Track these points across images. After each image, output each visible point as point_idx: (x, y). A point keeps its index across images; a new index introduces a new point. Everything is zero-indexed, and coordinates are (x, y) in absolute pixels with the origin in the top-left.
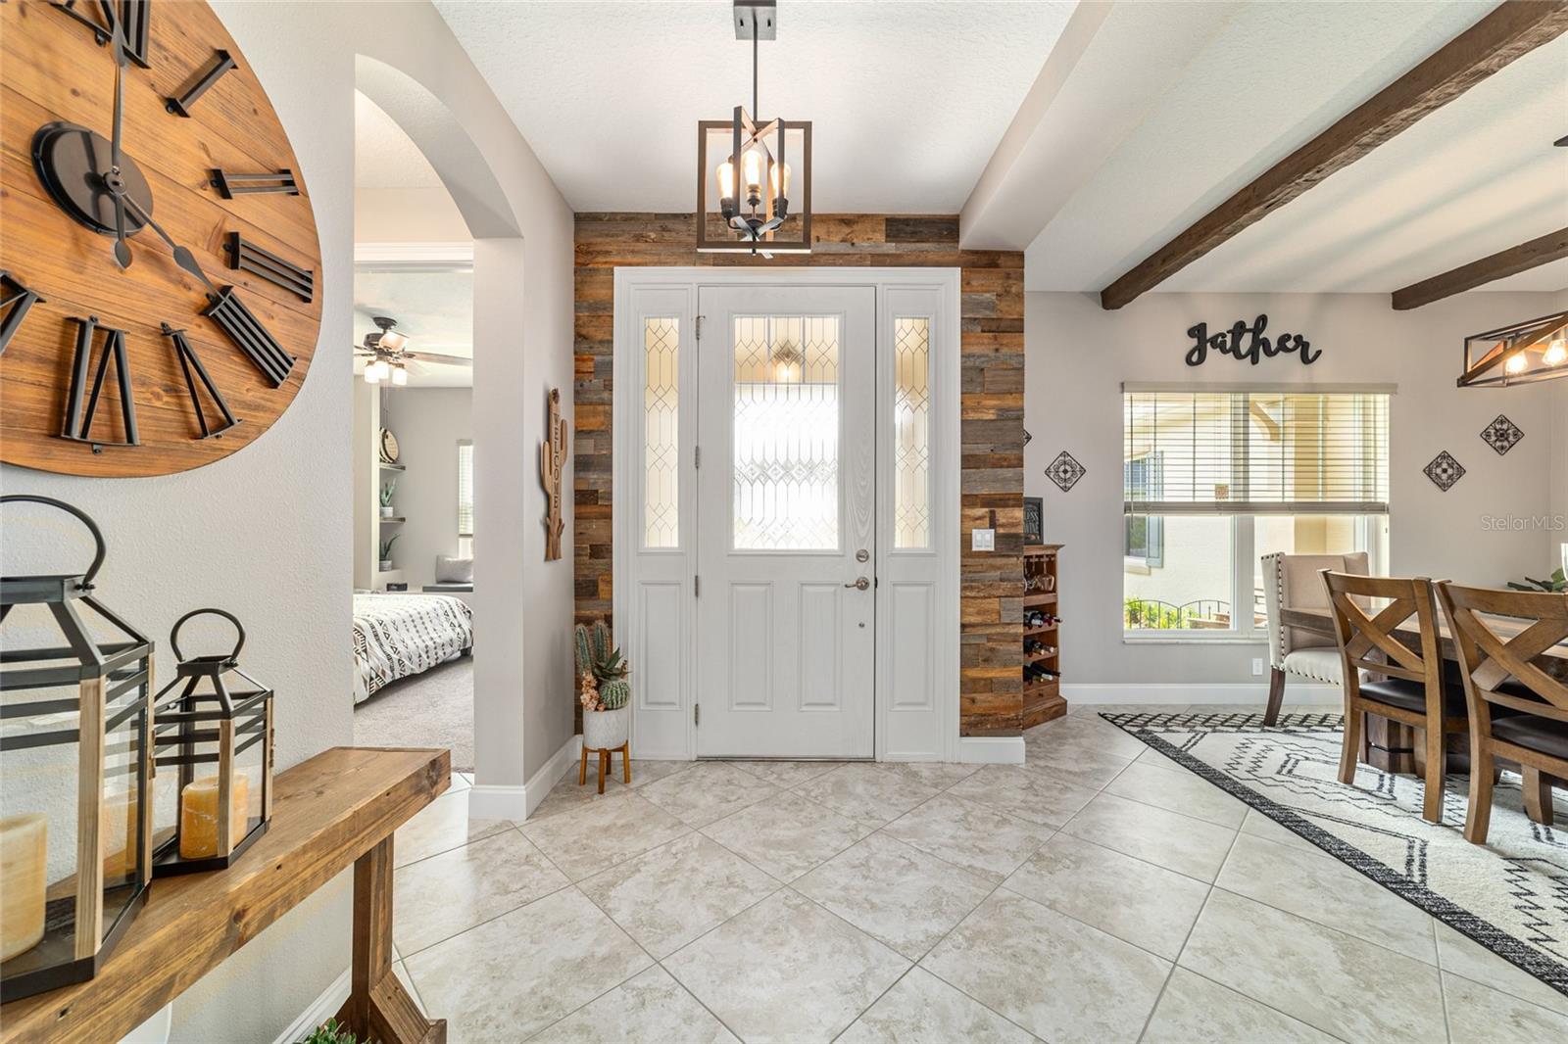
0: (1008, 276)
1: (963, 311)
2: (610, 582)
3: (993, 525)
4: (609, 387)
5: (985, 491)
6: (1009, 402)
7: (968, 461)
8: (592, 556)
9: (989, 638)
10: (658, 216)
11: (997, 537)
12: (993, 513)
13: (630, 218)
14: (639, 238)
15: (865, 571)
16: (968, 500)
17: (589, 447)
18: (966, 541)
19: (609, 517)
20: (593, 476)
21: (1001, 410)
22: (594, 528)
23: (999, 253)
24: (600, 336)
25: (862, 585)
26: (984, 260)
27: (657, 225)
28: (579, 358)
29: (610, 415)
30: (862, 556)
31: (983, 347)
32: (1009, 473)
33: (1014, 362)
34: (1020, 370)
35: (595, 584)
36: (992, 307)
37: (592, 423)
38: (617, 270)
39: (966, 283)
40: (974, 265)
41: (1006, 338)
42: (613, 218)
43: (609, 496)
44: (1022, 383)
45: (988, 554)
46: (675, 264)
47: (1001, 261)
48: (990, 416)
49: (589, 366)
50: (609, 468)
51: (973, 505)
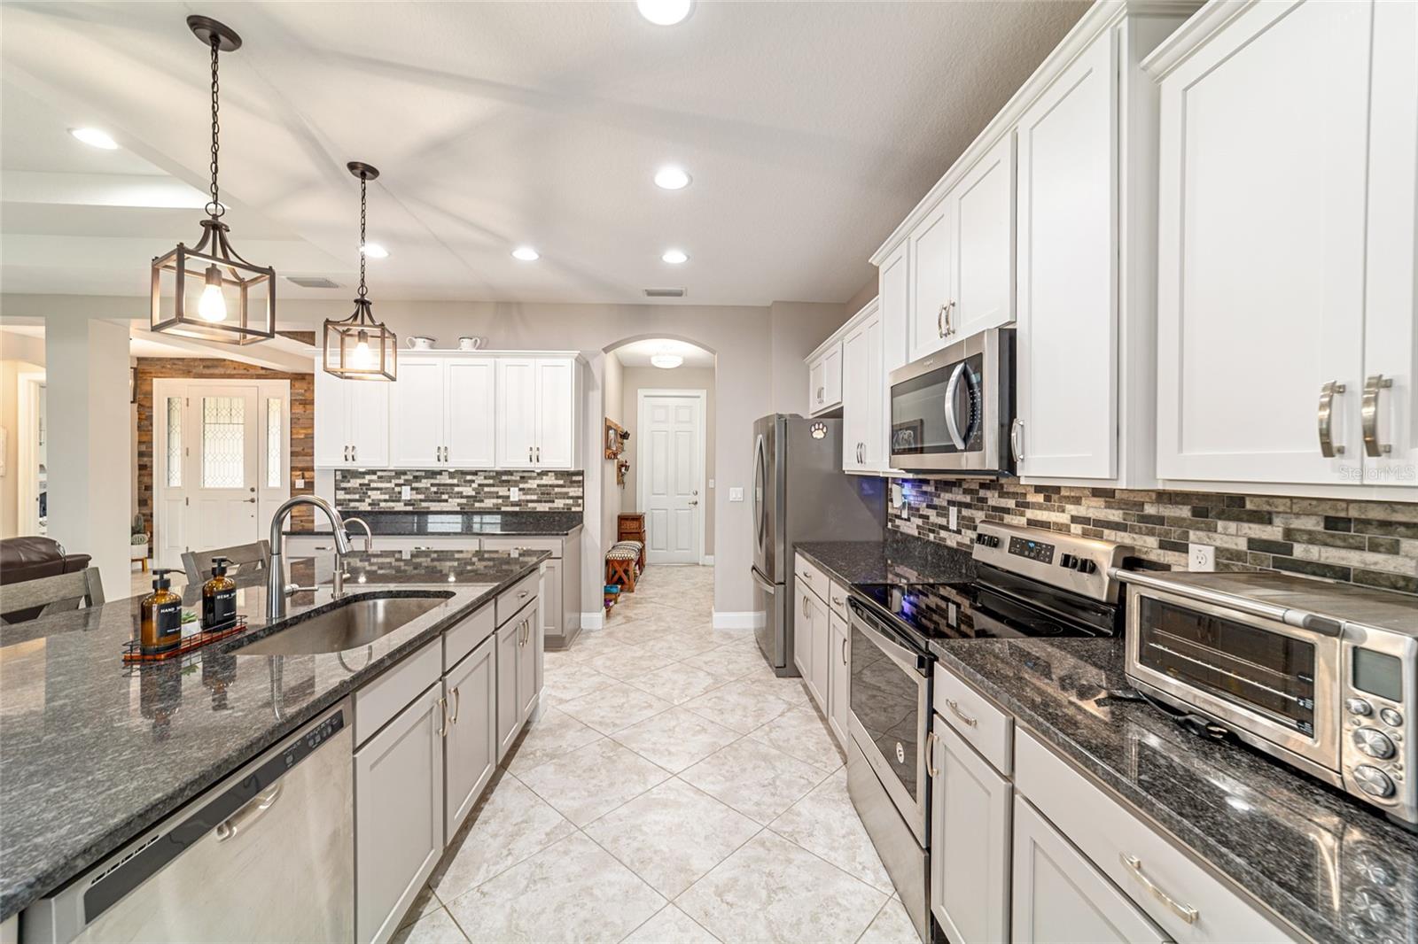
0: (309, 383)
1: (291, 396)
2: (152, 500)
3: (303, 478)
4: (152, 425)
5: (300, 465)
6: (309, 431)
7: (292, 454)
8: (145, 489)
9: (302, 521)
10: (171, 359)
11: (305, 483)
12: (303, 474)
13: (160, 359)
14: (163, 367)
15: (254, 495)
16: (292, 469)
17: (143, 448)
18: (293, 484)
19: (151, 475)
20: (145, 459)
21: (306, 434)
22: (146, 479)
23: (306, 374)
24: (148, 405)
25: (253, 501)
26: (300, 377)
27: (171, 362)
28: (139, 414)
29: (152, 435)
30: (253, 490)
31: (299, 410)
32: (308, 458)
33: (311, 416)
34: (313, 419)
35: (146, 501)
36: (302, 395)
37: (145, 439)
38: (154, 380)
39: (292, 386)
40: (296, 379)
41: (308, 407)
42: (152, 359)
43: (152, 467)
44: (313, 424)
45: (302, 489)
46: (178, 377)
47: (307, 377)
48: (302, 436)
49: (144, 417)
50: (151, 456)
51: (296, 470)
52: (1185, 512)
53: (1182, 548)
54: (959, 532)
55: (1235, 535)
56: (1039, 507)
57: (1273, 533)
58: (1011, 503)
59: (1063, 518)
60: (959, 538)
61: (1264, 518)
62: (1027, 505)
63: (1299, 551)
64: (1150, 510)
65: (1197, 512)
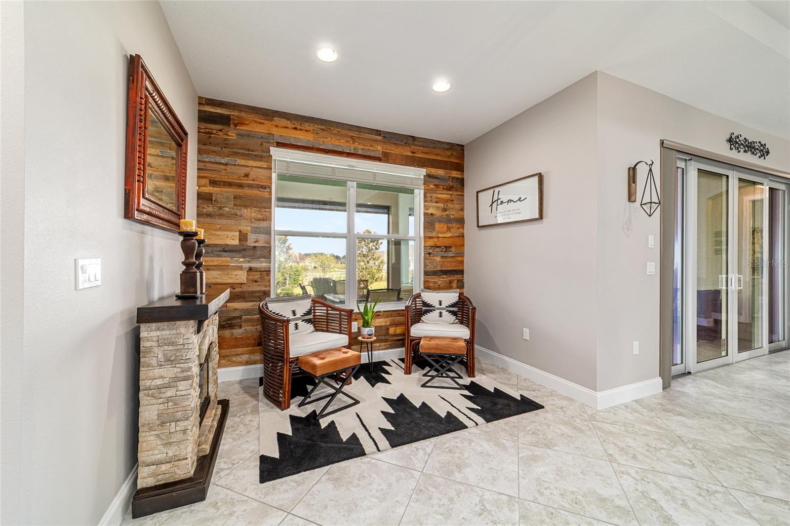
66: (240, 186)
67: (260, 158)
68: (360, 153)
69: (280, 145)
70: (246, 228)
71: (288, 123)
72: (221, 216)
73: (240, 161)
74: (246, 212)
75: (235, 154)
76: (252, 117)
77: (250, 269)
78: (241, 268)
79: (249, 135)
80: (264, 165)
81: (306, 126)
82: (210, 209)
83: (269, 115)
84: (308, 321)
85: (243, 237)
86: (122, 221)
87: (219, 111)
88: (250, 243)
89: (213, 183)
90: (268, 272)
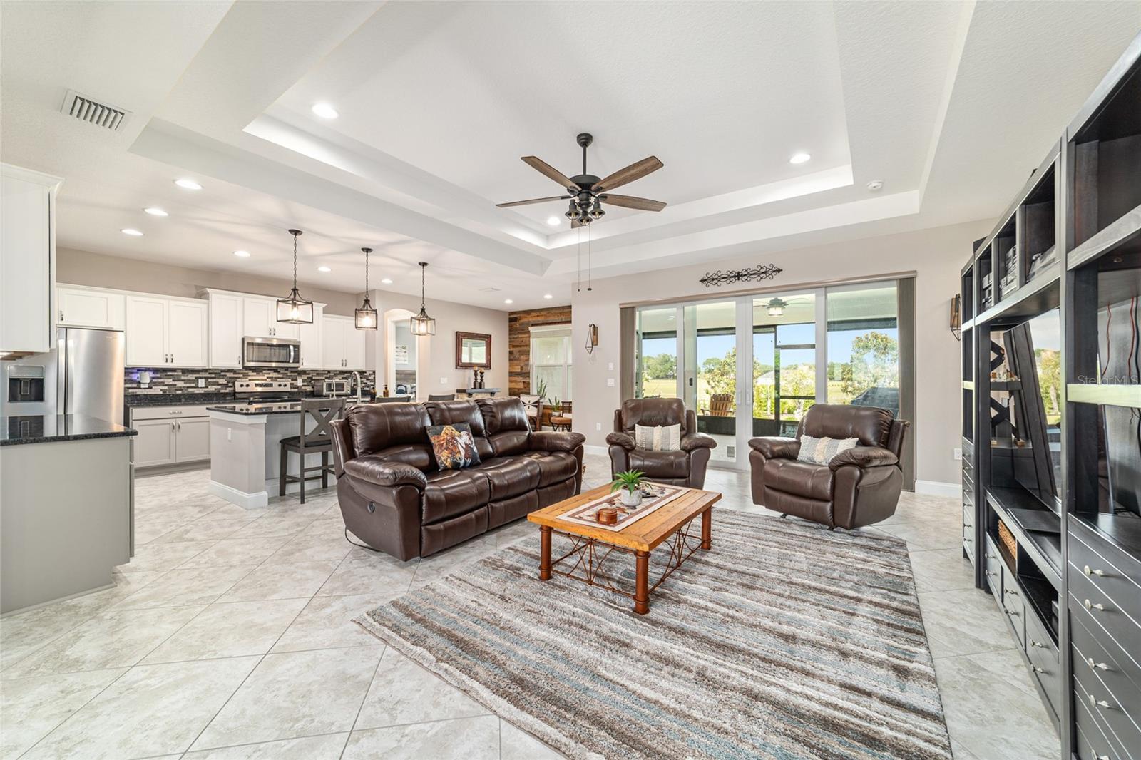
52: (296, 374)
53: (296, 380)
54: (206, 387)
55: (305, 377)
56: (255, 376)
57: (310, 376)
58: (241, 376)
59: (265, 378)
60: (206, 389)
61: (309, 374)
62: (249, 376)
63: (314, 378)
64: (289, 374)
65: (299, 374)
66: (520, 346)
67: (525, 333)
68: (563, 320)
69: (533, 325)
70: (522, 365)
71: (536, 314)
72: (515, 360)
73: (520, 336)
74: (522, 357)
75: (519, 333)
76: (525, 315)
77: (524, 382)
78: (520, 382)
79: (522, 324)
80: (527, 335)
81: (543, 313)
82: (512, 357)
83: (528, 312)
84: (535, 406)
85: (522, 368)
86: (455, 369)
87: (515, 316)
88: (524, 371)
89: (513, 346)
90: (529, 383)
